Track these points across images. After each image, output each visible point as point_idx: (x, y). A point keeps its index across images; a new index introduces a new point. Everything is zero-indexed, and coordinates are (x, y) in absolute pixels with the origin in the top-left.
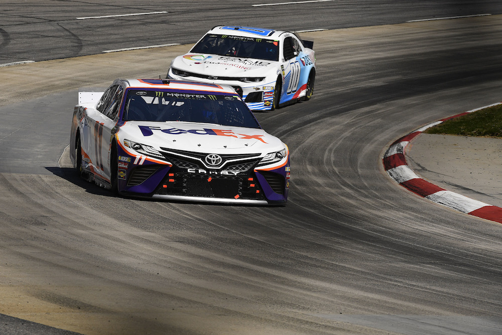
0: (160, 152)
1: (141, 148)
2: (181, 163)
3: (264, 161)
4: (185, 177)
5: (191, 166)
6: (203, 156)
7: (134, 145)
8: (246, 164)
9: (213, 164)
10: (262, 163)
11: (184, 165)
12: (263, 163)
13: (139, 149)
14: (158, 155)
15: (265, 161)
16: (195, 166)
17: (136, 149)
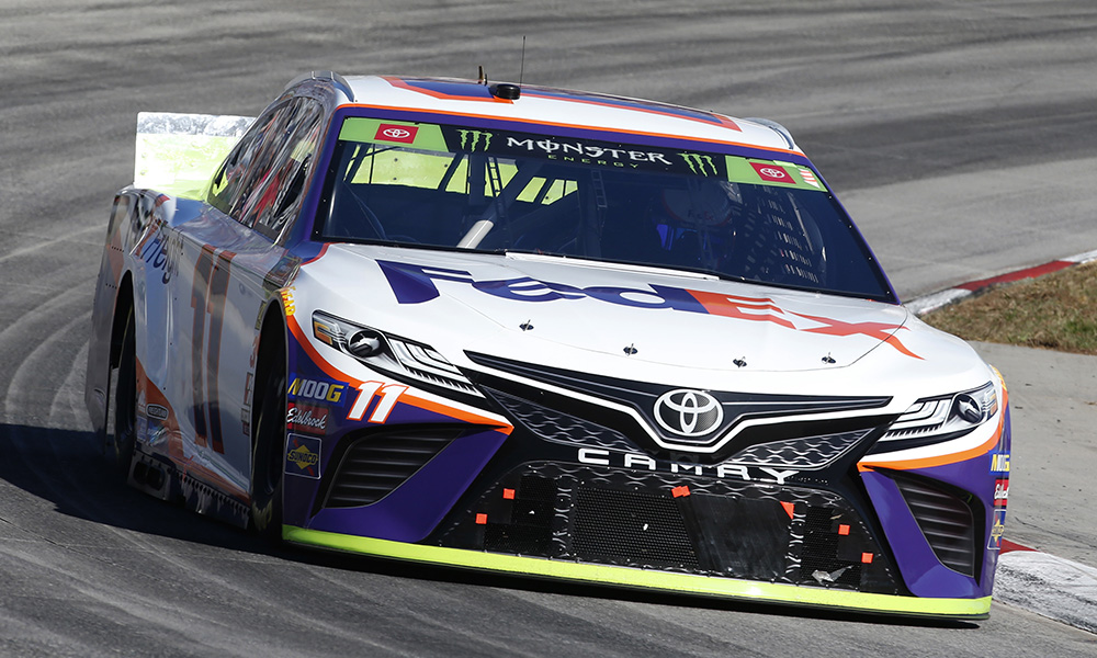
0: (465, 371)
1: (384, 349)
2: (551, 420)
3: (902, 431)
4: (566, 483)
5: (593, 435)
6: (643, 393)
7: (357, 338)
8: (825, 438)
9: (688, 430)
10: (891, 438)
11: (564, 430)
12: (898, 437)
13: (376, 353)
14: (455, 382)
15: (908, 430)
16: (606, 438)
17: (362, 354)
